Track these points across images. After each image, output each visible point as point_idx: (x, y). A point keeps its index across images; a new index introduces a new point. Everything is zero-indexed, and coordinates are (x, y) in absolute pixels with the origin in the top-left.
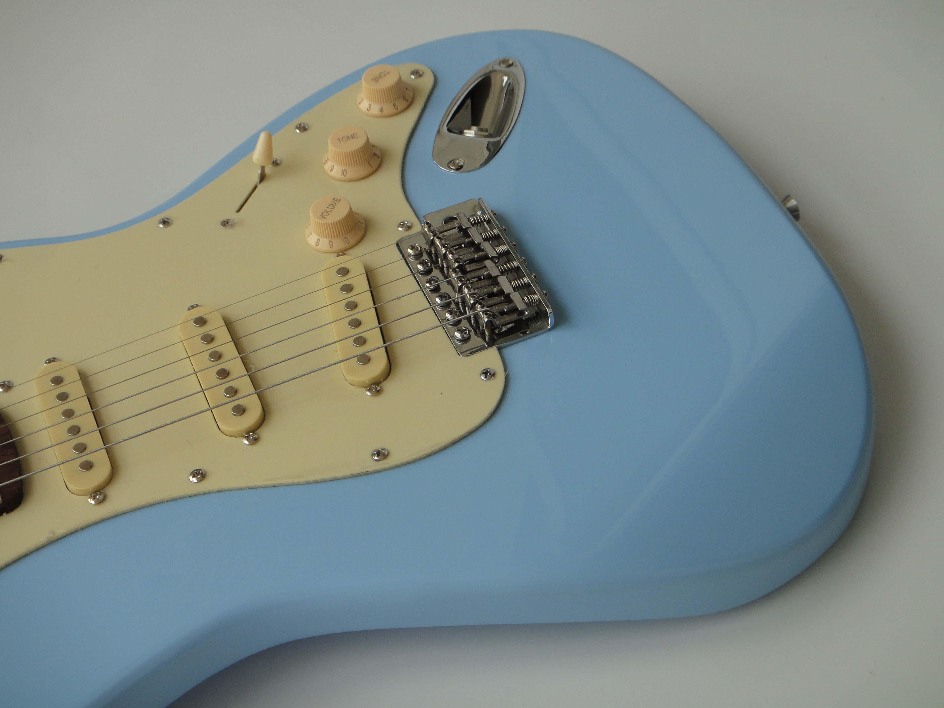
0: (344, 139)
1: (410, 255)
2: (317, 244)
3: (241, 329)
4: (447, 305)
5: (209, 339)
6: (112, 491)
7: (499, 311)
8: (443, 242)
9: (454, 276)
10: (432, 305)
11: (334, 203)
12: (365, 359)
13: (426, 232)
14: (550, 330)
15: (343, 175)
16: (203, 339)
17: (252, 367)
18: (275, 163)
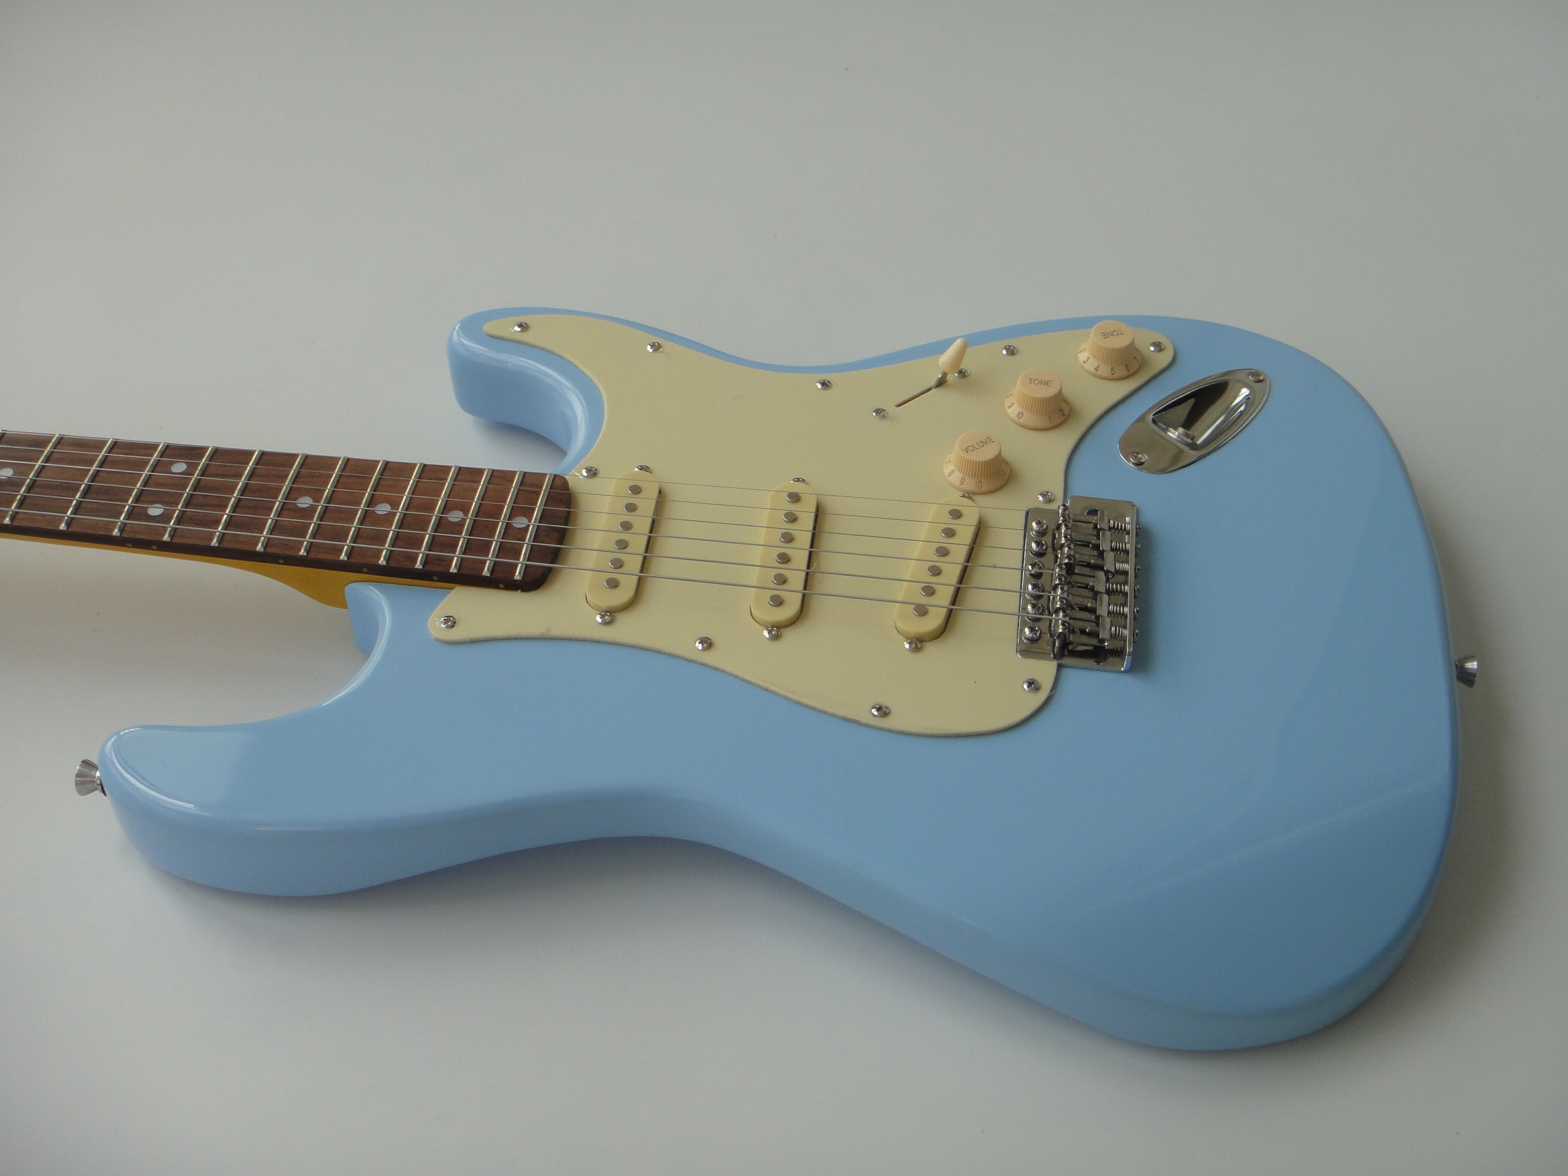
0: (1037, 382)
1: (1032, 529)
2: (950, 474)
3: (828, 524)
4: (1037, 597)
5: (792, 518)
6: (622, 620)
7: (1081, 628)
8: (1069, 532)
9: (1057, 571)
10: (1022, 592)
11: (988, 441)
12: (922, 611)
13: (1059, 513)
14: (1122, 672)
15: (1017, 418)
16: (786, 515)
17: (814, 565)
18: (962, 374)
